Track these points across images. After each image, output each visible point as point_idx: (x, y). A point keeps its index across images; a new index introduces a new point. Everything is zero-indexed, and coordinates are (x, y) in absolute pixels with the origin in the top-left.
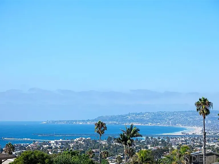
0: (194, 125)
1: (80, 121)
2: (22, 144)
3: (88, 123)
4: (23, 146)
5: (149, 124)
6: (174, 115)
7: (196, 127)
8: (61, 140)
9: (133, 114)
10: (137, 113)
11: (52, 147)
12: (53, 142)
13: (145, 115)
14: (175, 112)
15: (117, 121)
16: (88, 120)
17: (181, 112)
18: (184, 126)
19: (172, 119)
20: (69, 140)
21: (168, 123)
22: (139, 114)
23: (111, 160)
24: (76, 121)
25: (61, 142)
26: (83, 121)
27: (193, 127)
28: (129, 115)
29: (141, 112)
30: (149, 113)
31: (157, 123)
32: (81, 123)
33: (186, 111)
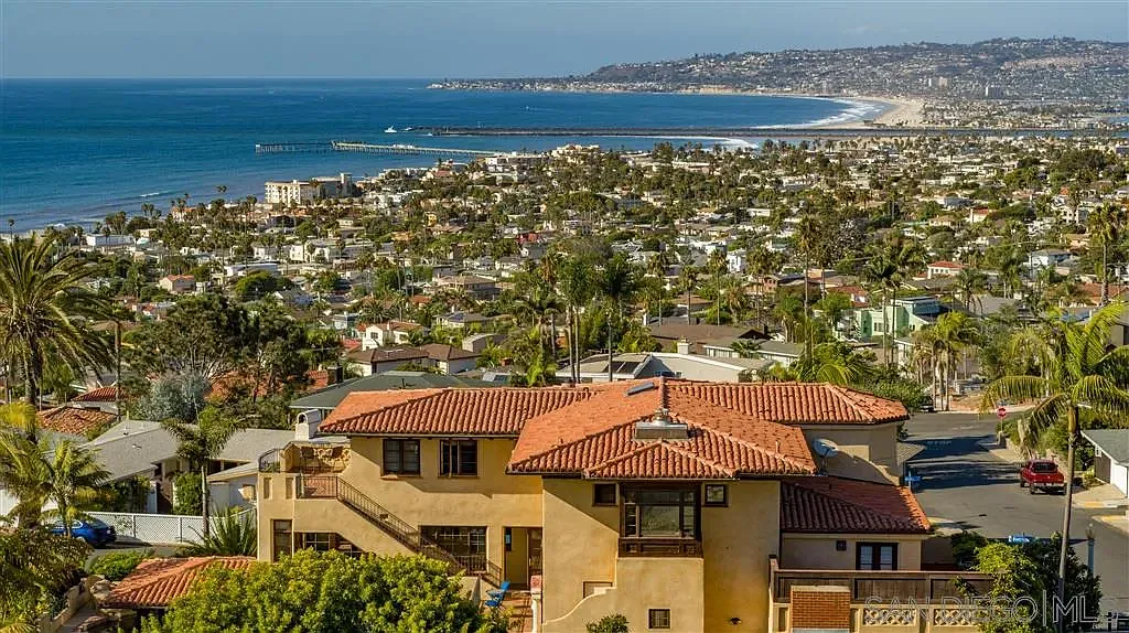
0: (895, 94)
1: (544, 81)
2: (408, 170)
3: (571, 88)
4: (411, 176)
5: (759, 91)
6: (833, 60)
7: (901, 100)
8: (514, 154)
9: (709, 58)
10: (719, 55)
11: (495, 178)
12: (495, 161)
13: (744, 63)
14: (836, 51)
15: (659, 79)
16: (571, 79)
17: (857, 51)
18: (867, 95)
19: (827, 73)
20: (540, 156)
21: (818, 88)
22: (727, 58)
23: (689, 229)
24: (532, 82)
25: (518, 161)
26: (555, 81)
27: (894, 100)
28: (696, 60)
29: (734, 53)
30: (757, 54)
31: (782, 85)
32: (549, 88)
33: (870, 49)
